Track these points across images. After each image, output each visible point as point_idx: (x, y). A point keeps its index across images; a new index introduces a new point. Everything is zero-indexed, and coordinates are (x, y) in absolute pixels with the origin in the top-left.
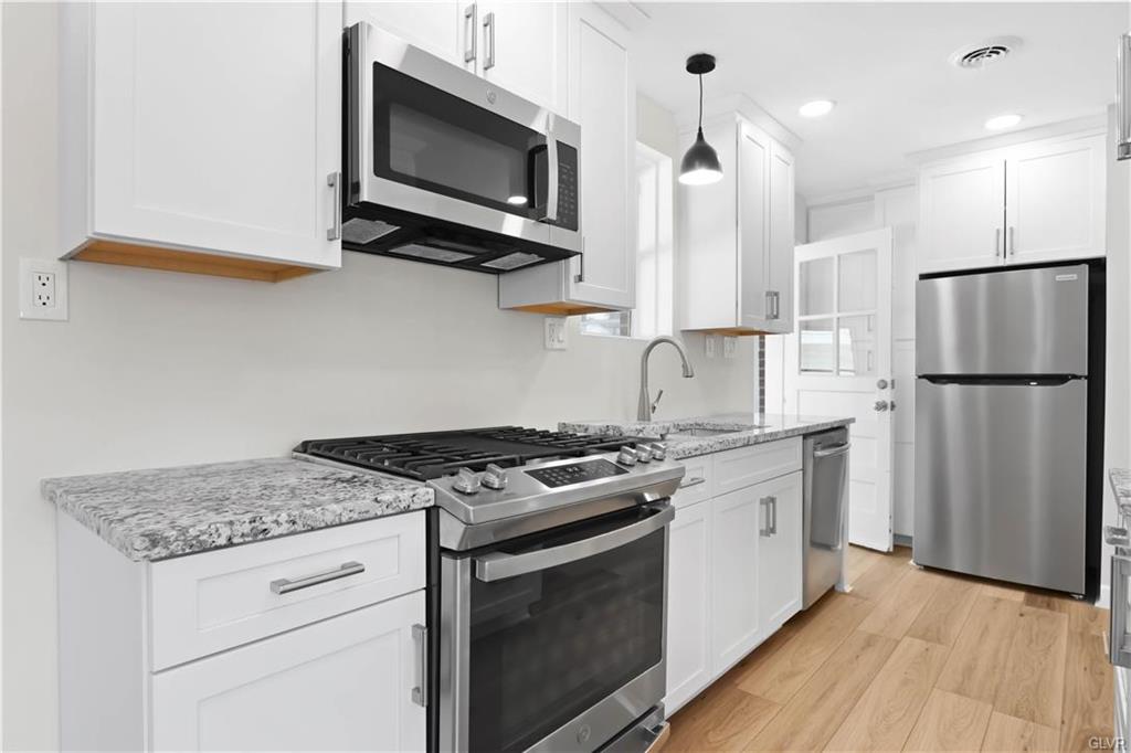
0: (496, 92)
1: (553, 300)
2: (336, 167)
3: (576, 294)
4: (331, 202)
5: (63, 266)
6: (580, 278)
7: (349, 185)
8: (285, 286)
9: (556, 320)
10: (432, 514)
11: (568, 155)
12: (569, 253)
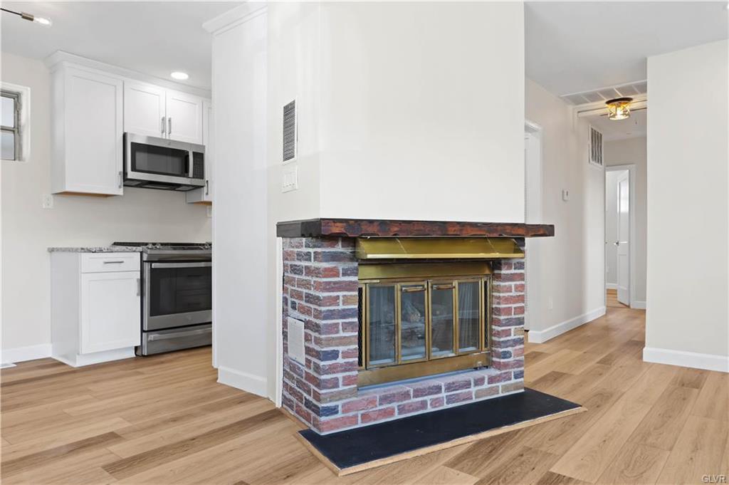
0: (171, 142)
1: (199, 201)
2: (122, 170)
3: (207, 199)
4: (119, 180)
5: (52, 197)
6: (207, 194)
7: (125, 173)
8: (108, 198)
10: (141, 253)
11: (199, 157)
12: (203, 187)
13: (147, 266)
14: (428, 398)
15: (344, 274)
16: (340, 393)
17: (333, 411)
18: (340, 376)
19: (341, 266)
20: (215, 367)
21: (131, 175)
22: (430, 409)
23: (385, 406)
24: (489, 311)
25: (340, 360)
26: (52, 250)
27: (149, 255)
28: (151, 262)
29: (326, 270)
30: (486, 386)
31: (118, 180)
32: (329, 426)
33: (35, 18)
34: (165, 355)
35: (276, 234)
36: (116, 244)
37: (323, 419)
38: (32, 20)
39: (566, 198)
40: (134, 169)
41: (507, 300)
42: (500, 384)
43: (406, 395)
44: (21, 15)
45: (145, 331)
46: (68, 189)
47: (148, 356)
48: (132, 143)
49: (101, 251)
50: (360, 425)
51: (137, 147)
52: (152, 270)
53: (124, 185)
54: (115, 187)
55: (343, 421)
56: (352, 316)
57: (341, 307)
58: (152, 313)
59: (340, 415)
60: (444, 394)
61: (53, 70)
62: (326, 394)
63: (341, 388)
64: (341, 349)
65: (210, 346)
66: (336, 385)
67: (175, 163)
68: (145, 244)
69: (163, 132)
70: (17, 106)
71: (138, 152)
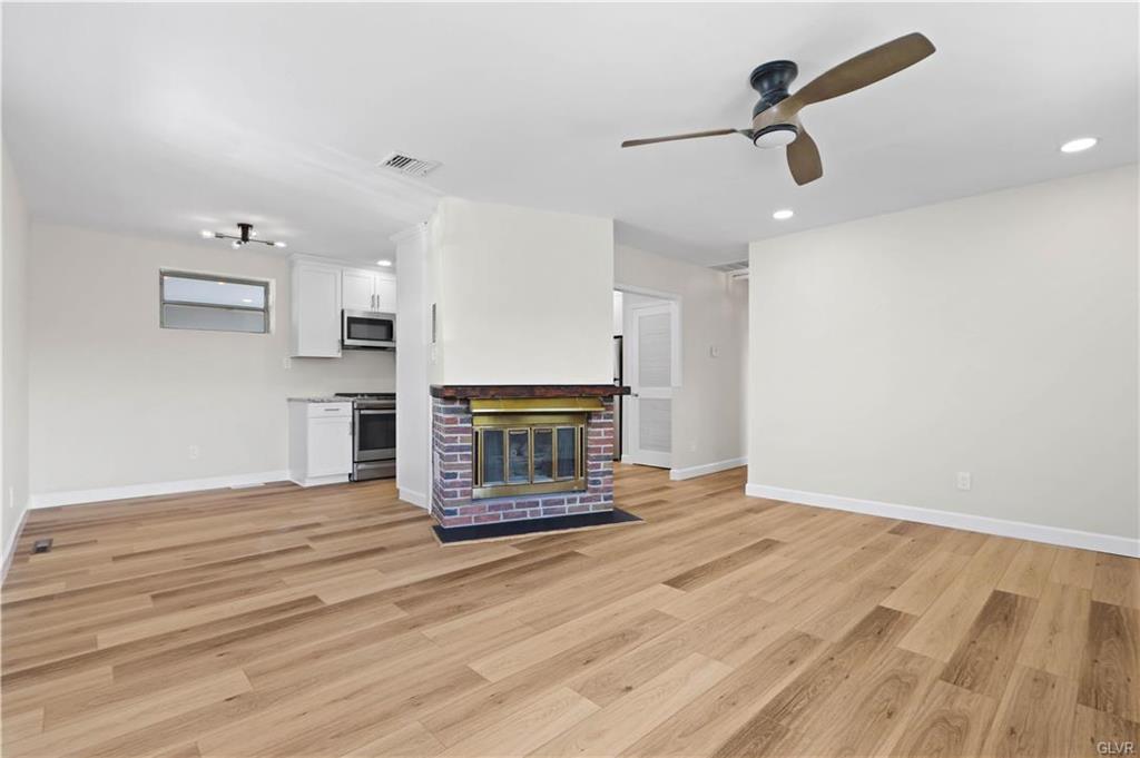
0: (379, 314)
2: (340, 337)
5: (290, 360)
7: (343, 340)
10: (353, 403)
13: (357, 412)
14: (528, 510)
15: (461, 423)
16: (459, 501)
17: (454, 513)
18: (458, 490)
19: (459, 417)
21: (348, 342)
22: (529, 517)
23: (492, 513)
24: (585, 450)
25: (458, 479)
26: (290, 400)
27: (358, 405)
28: (360, 409)
29: (448, 419)
30: (578, 504)
31: (338, 346)
32: (450, 523)
33: (275, 244)
35: (431, 394)
36: (337, 395)
37: (446, 518)
39: (714, 353)
40: (349, 337)
41: (597, 442)
42: (591, 504)
43: (510, 506)
44: (266, 242)
45: (355, 462)
46: (302, 354)
47: (358, 481)
48: (349, 317)
49: (322, 401)
50: (474, 524)
51: (352, 320)
52: (361, 416)
53: (342, 350)
54: (335, 352)
55: (461, 520)
56: (468, 450)
57: (459, 444)
58: (361, 449)
59: (458, 516)
60: (541, 508)
61: (291, 265)
62: (447, 501)
63: (459, 498)
64: (459, 472)
65: (394, 477)
66: (455, 496)
67: (382, 330)
68: (356, 395)
69: (373, 306)
70: (267, 293)
71: (353, 324)
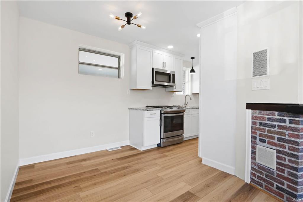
1: (172, 91)
3: (175, 90)
4: (151, 84)
5: (129, 90)
6: (175, 88)
7: (153, 82)
8: (145, 91)
9: (173, 93)
10: (161, 110)
12: (174, 86)
13: (163, 115)
20: (200, 157)
21: (155, 82)
26: (130, 109)
27: (163, 111)
28: (164, 114)
33: (142, 27)
34: (168, 147)
35: (245, 108)
36: (147, 106)
38: (140, 27)
40: (156, 80)
44: (138, 25)
45: (162, 139)
46: (138, 88)
47: (163, 147)
48: (155, 71)
51: (157, 73)
52: (164, 117)
53: (153, 86)
54: (149, 86)
58: (164, 132)
62: (300, 188)
67: (166, 78)
68: (162, 107)
69: (163, 67)
70: (119, 61)
71: (157, 74)
